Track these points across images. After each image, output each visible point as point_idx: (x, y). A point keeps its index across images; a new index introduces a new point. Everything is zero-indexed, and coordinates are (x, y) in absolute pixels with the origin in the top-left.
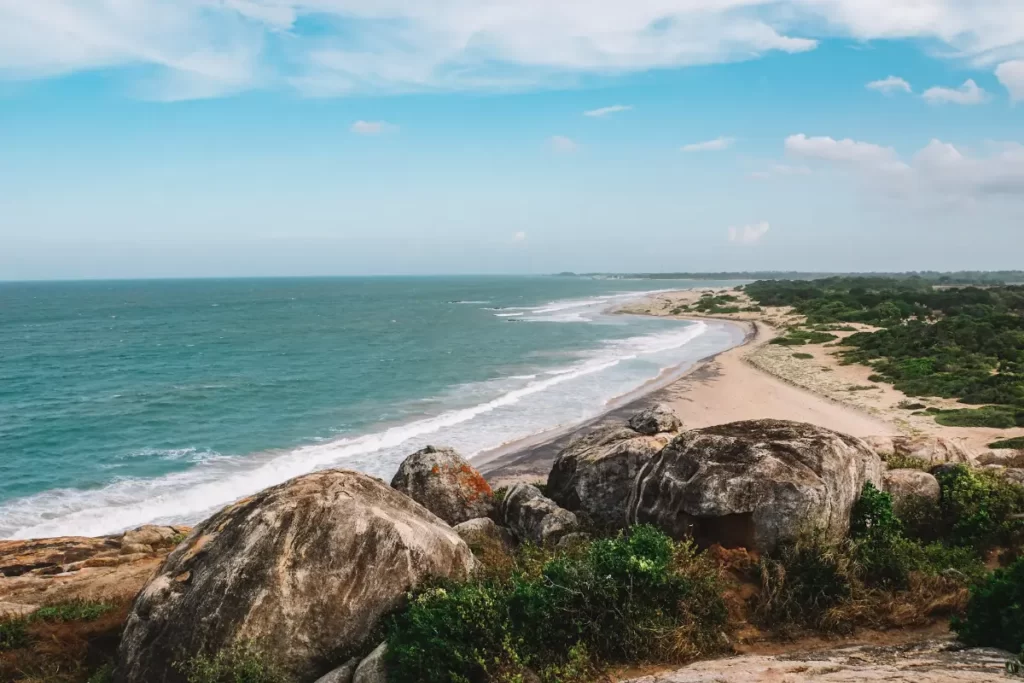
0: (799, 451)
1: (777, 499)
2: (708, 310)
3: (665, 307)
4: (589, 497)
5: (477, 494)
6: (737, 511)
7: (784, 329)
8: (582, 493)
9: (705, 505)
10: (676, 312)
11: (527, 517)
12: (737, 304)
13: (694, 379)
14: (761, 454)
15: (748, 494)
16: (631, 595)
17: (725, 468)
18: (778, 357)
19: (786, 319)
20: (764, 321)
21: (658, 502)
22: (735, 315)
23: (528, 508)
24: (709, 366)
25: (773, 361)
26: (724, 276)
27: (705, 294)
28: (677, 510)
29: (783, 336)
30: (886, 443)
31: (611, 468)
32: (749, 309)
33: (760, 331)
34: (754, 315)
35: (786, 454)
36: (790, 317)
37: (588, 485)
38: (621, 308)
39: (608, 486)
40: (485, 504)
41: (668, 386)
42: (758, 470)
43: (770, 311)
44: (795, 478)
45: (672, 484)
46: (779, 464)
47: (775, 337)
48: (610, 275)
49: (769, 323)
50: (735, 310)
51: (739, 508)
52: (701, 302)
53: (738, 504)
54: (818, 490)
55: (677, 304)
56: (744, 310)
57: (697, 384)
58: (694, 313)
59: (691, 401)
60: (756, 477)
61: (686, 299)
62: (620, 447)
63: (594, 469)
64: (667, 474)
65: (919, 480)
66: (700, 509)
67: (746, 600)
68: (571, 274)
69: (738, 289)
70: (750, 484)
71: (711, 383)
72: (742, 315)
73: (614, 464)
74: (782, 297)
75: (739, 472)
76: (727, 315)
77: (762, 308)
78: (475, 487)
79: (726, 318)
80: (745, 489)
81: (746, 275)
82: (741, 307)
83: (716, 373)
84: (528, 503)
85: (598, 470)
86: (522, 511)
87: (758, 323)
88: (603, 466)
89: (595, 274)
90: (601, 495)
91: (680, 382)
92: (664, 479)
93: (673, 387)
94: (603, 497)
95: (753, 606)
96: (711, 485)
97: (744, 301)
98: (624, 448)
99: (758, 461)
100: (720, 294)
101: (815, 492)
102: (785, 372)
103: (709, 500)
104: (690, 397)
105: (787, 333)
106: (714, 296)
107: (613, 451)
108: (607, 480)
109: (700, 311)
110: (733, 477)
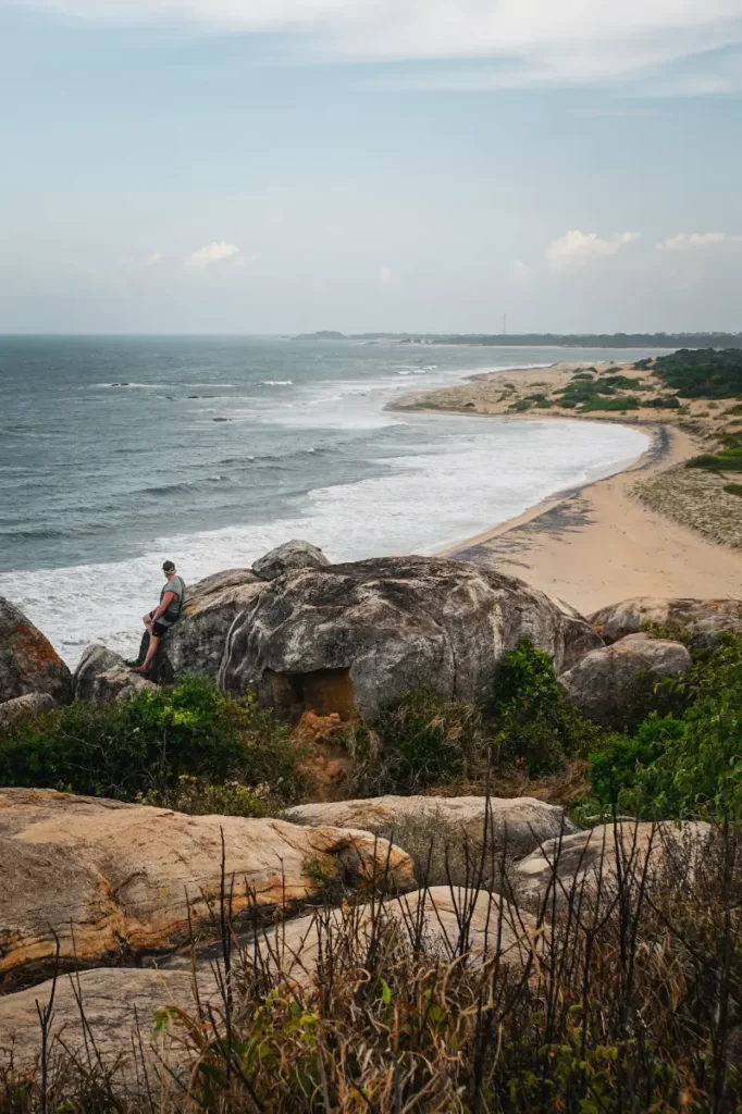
0: (418, 592)
1: (378, 650)
2: (580, 405)
3: (502, 399)
4: (186, 665)
5: (38, 664)
6: (329, 666)
7: (715, 441)
8: (176, 660)
9: (288, 658)
10: (521, 407)
11: (101, 694)
12: (638, 393)
13: (538, 530)
14: (367, 594)
15: (342, 644)
16: (164, 753)
17: (319, 611)
18: (697, 492)
19: (723, 423)
20: (683, 426)
21: (245, 660)
22: (630, 414)
23: (103, 681)
24: (567, 507)
25: (688, 498)
26: (621, 341)
27: (580, 374)
28: (263, 668)
29: (714, 454)
30: (659, 607)
31: (213, 626)
32: (657, 404)
33: (672, 443)
34: (666, 414)
35: (400, 595)
36: (732, 418)
37: (184, 649)
38: (422, 401)
39: (211, 651)
40: (49, 679)
41: (489, 541)
42: (357, 614)
43: (697, 406)
44: (403, 624)
45: (260, 635)
46: (385, 607)
47: (698, 454)
48: (407, 339)
49: (691, 428)
50: (633, 404)
51: (331, 661)
52: (569, 389)
53: (330, 655)
54: (432, 641)
55: (524, 393)
56: (648, 404)
57: (542, 537)
58: (556, 409)
59: (527, 567)
60: (353, 622)
61: (543, 384)
62: (227, 597)
63: (192, 625)
64: (257, 623)
65: (662, 652)
66: (282, 663)
67: (332, 777)
68: (337, 335)
69: (642, 365)
70: (344, 632)
71: (565, 536)
72: (643, 413)
73: (219, 618)
74: (721, 382)
75: (332, 616)
76: (616, 414)
77: (682, 401)
78: (35, 654)
79: (613, 420)
80: (338, 637)
81: (660, 340)
82: (644, 399)
83: (580, 520)
84: (103, 675)
85: (198, 628)
86: (96, 685)
87: (671, 429)
88: (203, 622)
89: (376, 336)
90: (201, 662)
91: (512, 534)
92: (254, 629)
93: (498, 542)
94: (204, 665)
95: (339, 783)
96: (296, 632)
97: (650, 388)
98: (232, 597)
99: (358, 603)
100: (608, 375)
101: (428, 643)
102: (706, 518)
103: (292, 652)
104: (527, 562)
105: (722, 448)
106: (596, 378)
107: (217, 601)
108: (210, 642)
109: (565, 406)
110: (324, 622)
